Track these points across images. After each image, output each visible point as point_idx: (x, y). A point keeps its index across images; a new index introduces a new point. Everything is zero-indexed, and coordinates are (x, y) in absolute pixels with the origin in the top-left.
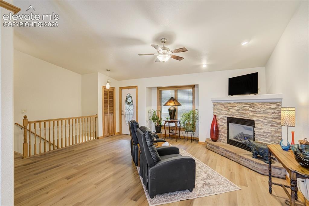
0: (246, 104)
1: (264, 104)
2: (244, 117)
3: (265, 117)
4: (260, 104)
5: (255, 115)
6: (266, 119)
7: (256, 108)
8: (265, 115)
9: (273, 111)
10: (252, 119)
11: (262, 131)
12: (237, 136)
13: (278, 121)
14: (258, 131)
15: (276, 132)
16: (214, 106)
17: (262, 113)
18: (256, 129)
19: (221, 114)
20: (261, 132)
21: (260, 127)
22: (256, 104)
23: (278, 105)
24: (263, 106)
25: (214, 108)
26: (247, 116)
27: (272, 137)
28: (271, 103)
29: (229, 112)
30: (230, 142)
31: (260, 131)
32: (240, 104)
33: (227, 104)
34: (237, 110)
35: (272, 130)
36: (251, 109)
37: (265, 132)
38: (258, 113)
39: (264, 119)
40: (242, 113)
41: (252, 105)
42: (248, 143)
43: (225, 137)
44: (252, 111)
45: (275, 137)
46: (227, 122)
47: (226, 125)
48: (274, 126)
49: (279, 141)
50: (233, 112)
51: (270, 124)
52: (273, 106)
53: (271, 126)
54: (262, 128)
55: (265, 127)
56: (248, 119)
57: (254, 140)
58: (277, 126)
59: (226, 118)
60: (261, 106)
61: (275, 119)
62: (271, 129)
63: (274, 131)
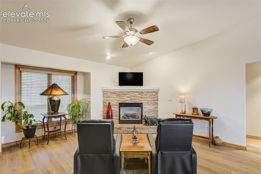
0: (137, 92)
1: (148, 92)
3: (150, 100)
4: (146, 93)
5: (143, 99)
6: (150, 101)
7: (144, 95)
8: (149, 99)
9: (154, 96)
10: (141, 102)
11: (147, 109)
13: (156, 102)
14: (145, 109)
15: (155, 108)
16: (104, 94)
19: (113, 101)
20: (147, 110)
21: (146, 107)
22: (144, 93)
23: (157, 93)
24: (148, 94)
25: (103, 96)
26: (137, 101)
27: (154, 111)
28: (153, 92)
29: (121, 99)
30: (121, 122)
31: (146, 109)
32: (132, 93)
33: (119, 93)
34: (128, 97)
35: (153, 107)
36: (140, 96)
38: (145, 98)
39: (149, 102)
40: (133, 99)
41: (141, 93)
43: (117, 119)
44: (141, 97)
45: (155, 111)
46: (118, 107)
47: (118, 110)
48: (154, 105)
49: (157, 112)
50: (125, 99)
51: (152, 104)
52: (154, 94)
53: (153, 105)
54: (148, 107)
55: (149, 106)
56: (138, 102)
58: (156, 105)
59: (118, 104)
60: (147, 94)
61: (155, 101)
62: (152, 107)
63: (154, 108)
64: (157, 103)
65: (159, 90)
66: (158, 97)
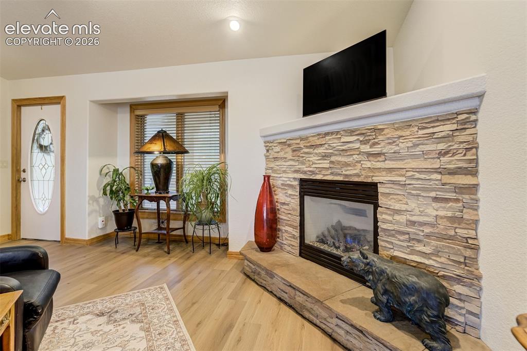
0: (351, 132)
1: (408, 125)
2: (346, 175)
3: (414, 170)
4: (397, 129)
5: (379, 165)
6: (417, 175)
7: (383, 144)
8: (414, 164)
9: (442, 146)
10: (369, 180)
11: (402, 218)
12: (326, 233)
13: (465, 180)
14: (390, 218)
15: (456, 220)
16: (268, 151)
17: (402, 159)
18: (382, 213)
19: (284, 172)
20: (398, 223)
21: (397, 206)
22: (382, 130)
23: (465, 122)
24: (406, 133)
25: (267, 157)
26: (355, 172)
27: (442, 237)
28: (438, 120)
29: (303, 163)
30: (308, 252)
31: (397, 217)
32: (334, 136)
33: (298, 141)
34: (325, 156)
35: (442, 213)
36: (366, 148)
37: (413, 223)
38: (391, 160)
39: (412, 178)
40: (339, 162)
41: (370, 135)
42: (362, 266)
43: (294, 237)
44: (369, 155)
45: (451, 238)
46: (298, 194)
47: (295, 202)
48: (447, 200)
49: (468, 253)
50: (313, 163)
51: (433, 194)
52: (445, 129)
53: (436, 199)
54: (404, 207)
55: (412, 204)
56: (356, 179)
57: (376, 250)
58: (457, 200)
59: (296, 183)
60: (399, 133)
61: (452, 173)
62: (433, 211)
63: (449, 218)
64: (474, 188)
65: (481, 96)
66: (473, 146)
